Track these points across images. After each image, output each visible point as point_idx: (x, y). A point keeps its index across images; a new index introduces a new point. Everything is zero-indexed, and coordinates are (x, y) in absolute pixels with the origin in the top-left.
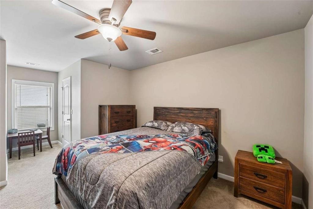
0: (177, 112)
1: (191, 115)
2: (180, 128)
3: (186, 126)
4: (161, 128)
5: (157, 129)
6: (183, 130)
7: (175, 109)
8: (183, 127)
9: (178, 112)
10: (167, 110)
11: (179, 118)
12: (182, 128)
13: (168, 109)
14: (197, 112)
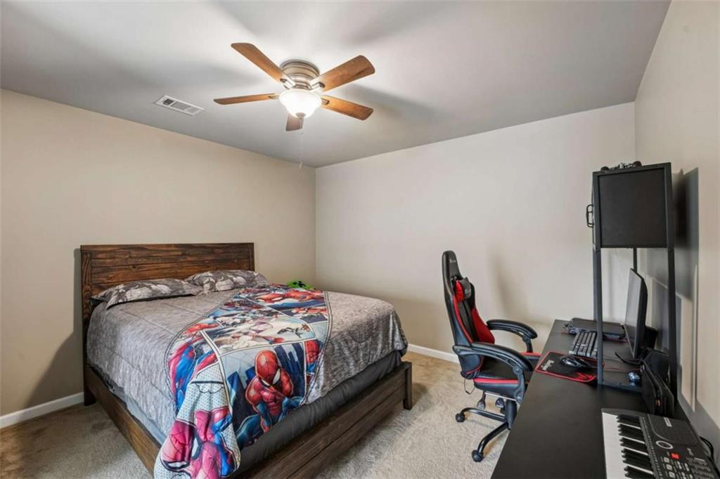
0: (176, 253)
1: (210, 258)
2: (229, 280)
3: (238, 276)
4: (184, 292)
5: (174, 297)
6: (235, 283)
7: (169, 249)
8: (234, 279)
9: (180, 253)
10: (144, 253)
11: (183, 267)
12: (232, 280)
13: (146, 249)
14: (221, 251)
